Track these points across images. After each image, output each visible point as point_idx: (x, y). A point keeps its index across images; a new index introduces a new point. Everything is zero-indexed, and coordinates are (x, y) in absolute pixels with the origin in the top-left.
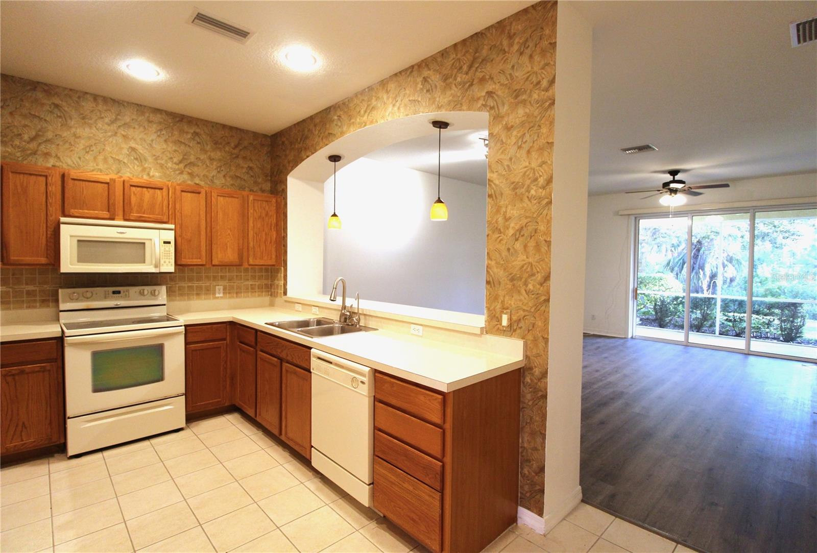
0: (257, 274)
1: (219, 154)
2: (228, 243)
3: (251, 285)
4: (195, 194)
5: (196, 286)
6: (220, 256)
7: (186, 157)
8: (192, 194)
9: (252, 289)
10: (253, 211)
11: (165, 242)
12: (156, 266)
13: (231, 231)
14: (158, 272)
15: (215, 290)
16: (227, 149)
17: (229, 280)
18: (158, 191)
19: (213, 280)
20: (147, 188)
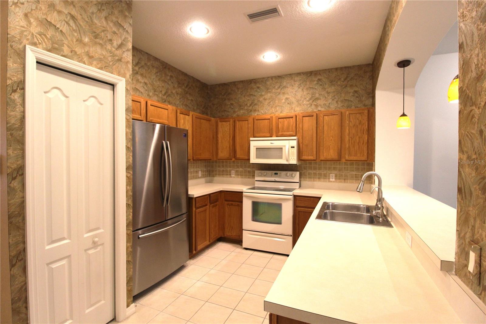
0: (360, 167)
1: (333, 88)
2: (331, 146)
3: (355, 174)
4: (310, 117)
5: (318, 173)
6: (325, 154)
7: (313, 96)
8: (309, 118)
9: (356, 177)
10: (349, 122)
11: (292, 147)
12: (287, 161)
13: (333, 137)
14: (288, 163)
15: (329, 176)
16: (339, 83)
17: (339, 171)
18: (291, 119)
19: (329, 170)
20: (286, 118)
